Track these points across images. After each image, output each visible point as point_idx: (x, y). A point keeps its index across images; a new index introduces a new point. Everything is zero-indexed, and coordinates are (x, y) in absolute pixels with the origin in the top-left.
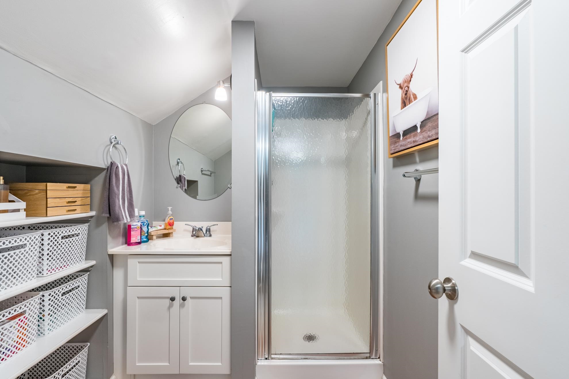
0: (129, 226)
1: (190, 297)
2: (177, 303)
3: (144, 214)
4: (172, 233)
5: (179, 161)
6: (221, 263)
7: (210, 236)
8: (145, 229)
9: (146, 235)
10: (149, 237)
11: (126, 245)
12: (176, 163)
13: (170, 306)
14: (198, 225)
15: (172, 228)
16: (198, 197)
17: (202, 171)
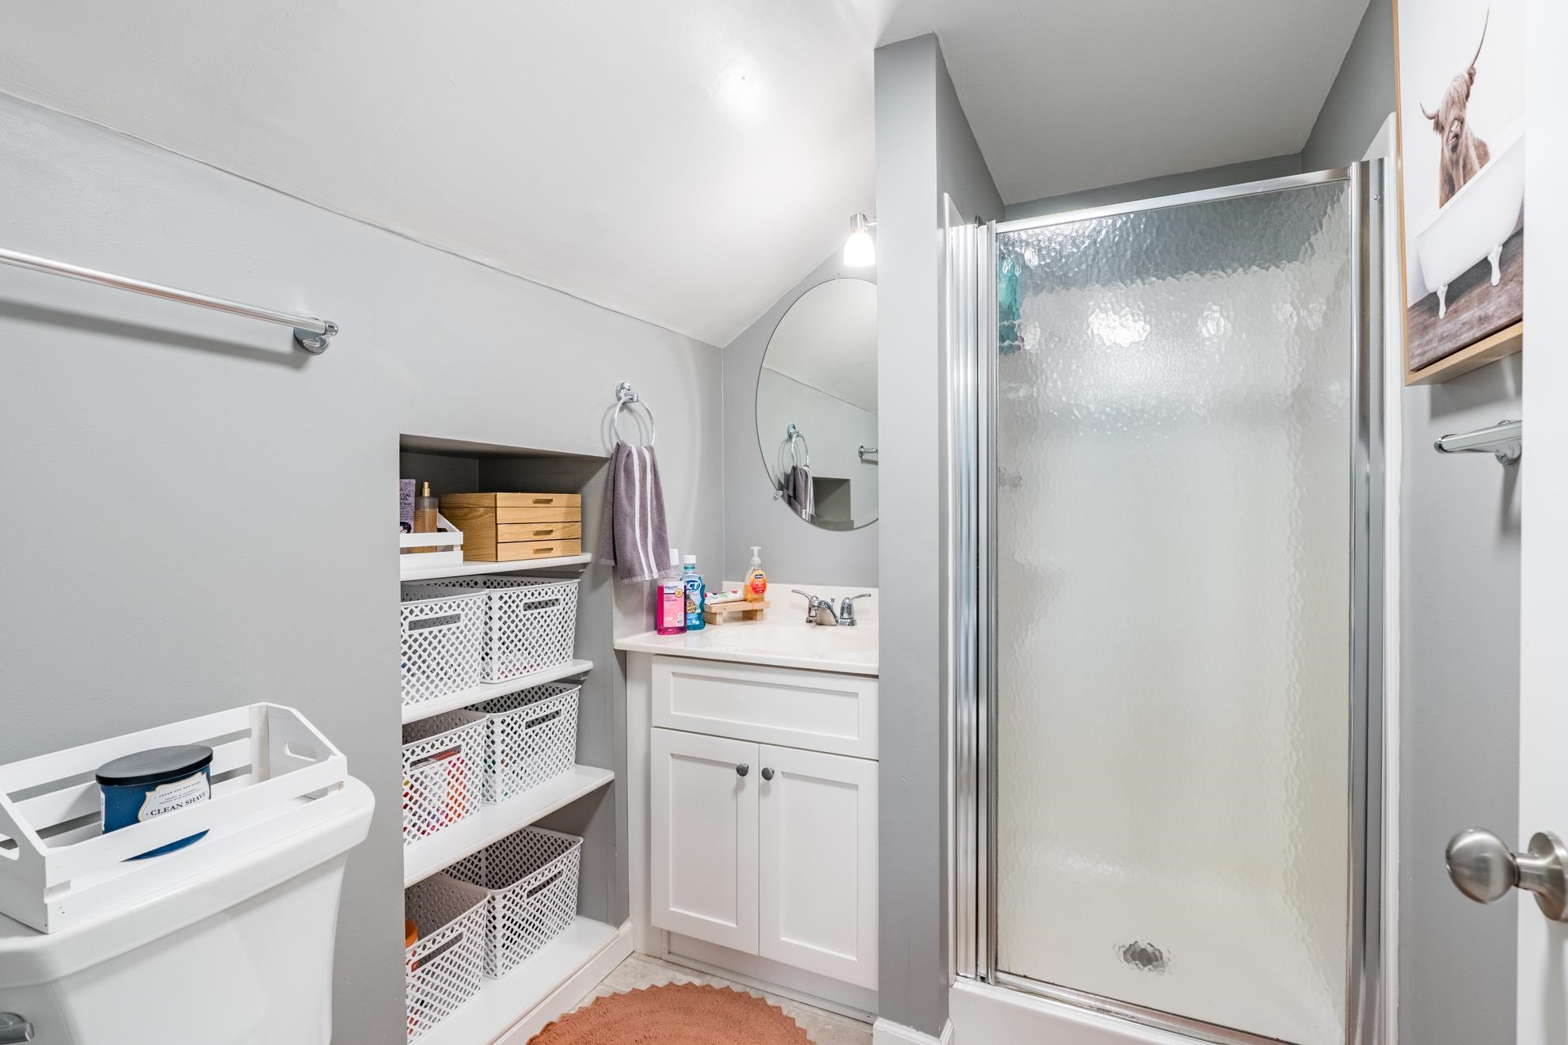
0: (661, 589)
1: (782, 773)
2: (754, 778)
3: (694, 562)
4: (762, 610)
5: (792, 430)
6: (855, 695)
7: (852, 623)
8: (695, 597)
9: (699, 611)
10: (706, 618)
11: (656, 632)
12: (786, 436)
13: (739, 788)
14: (824, 593)
15: (762, 599)
17: (861, 454)
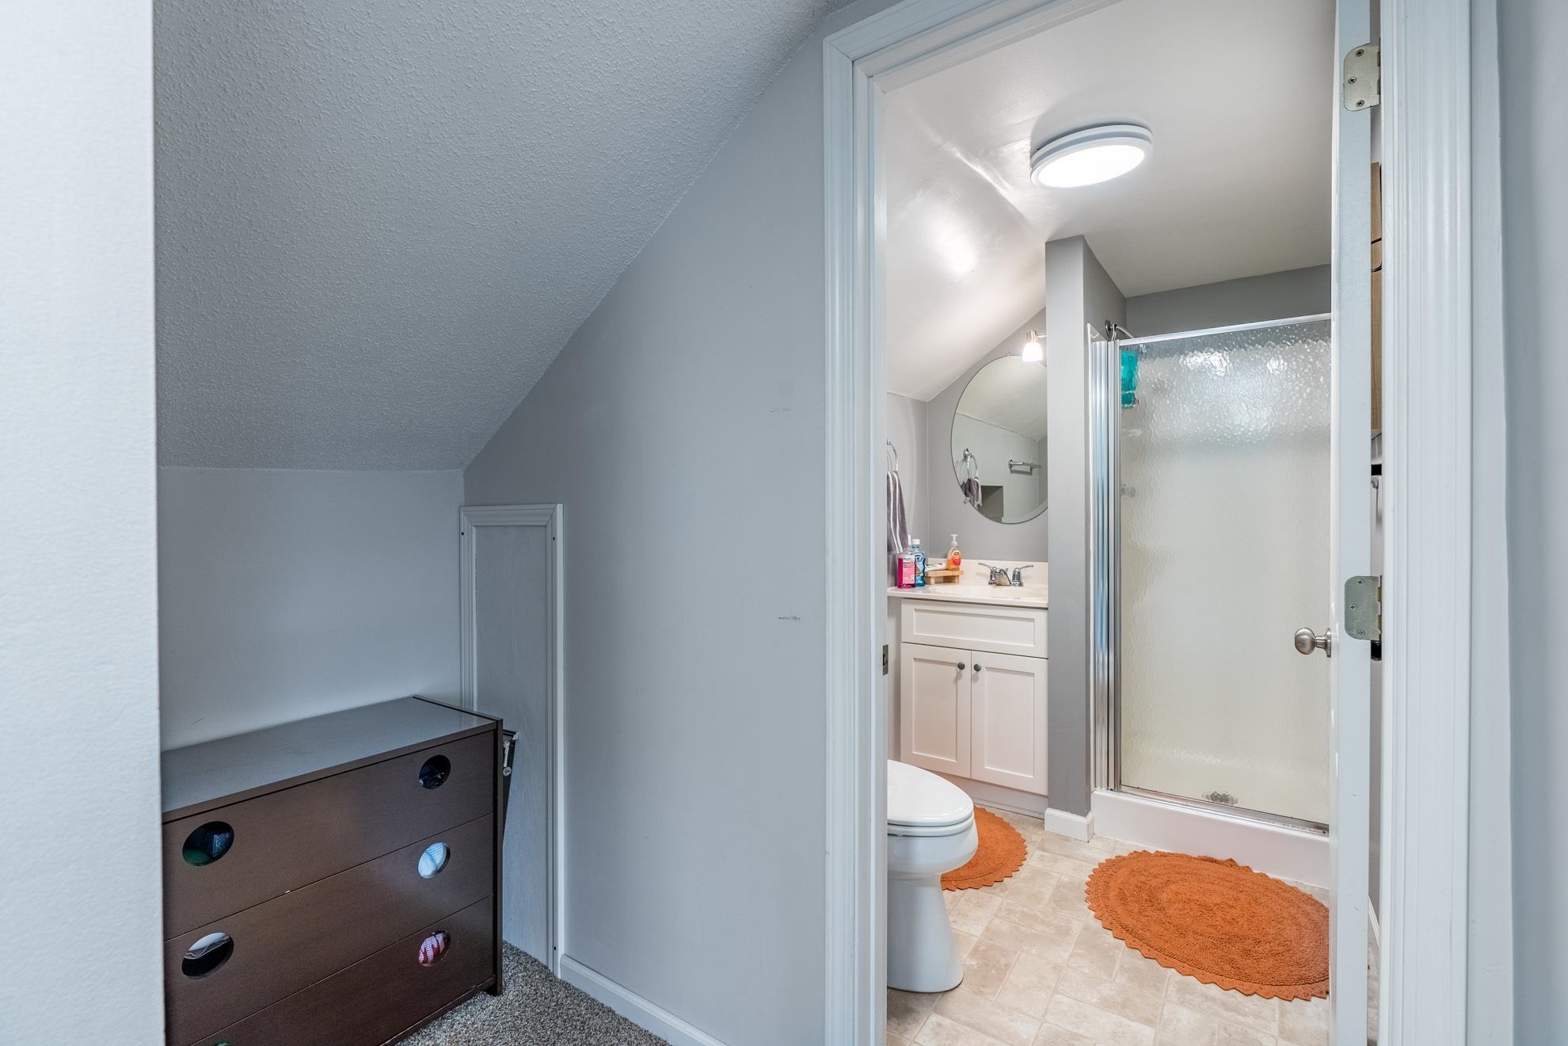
0: (901, 560)
1: (987, 668)
2: (968, 671)
3: (919, 543)
4: (958, 576)
5: (967, 453)
6: (1033, 620)
7: (1021, 585)
8: (920, 566)
9: (922, 575)
10: (925, 580)
11: (896, 588)
12: (963, 457)
13: (958, 677)
14: (999, 565)
15: (958, 569)
16: (1003, 520)
17: (1011, 466)
